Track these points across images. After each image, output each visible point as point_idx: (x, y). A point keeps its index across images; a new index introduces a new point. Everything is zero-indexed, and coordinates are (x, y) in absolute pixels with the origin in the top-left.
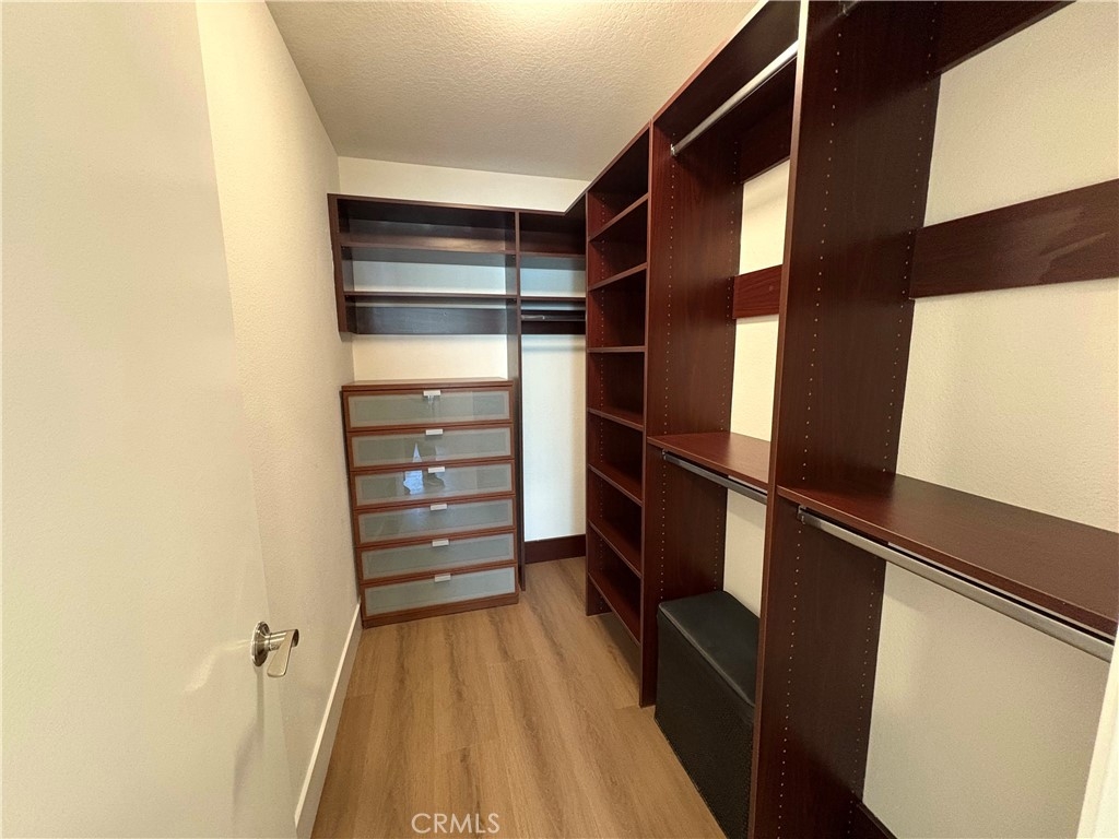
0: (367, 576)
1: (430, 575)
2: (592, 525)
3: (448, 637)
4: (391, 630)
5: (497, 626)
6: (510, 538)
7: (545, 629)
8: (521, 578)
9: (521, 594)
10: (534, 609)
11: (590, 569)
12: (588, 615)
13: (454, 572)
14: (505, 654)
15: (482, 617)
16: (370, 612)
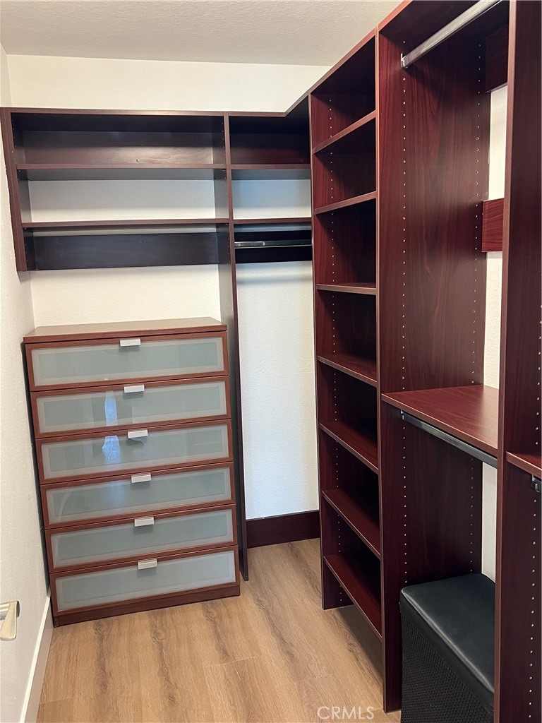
0: (58, 562)
1: (131, 562)
2: (327, 497)
3: (156, 635)
4: (87, 630)
5: (214, 622)
6: (228, 516)
7: (273, 626)
8: (242, 565)
9: (243, 584)
10: (259, 603)
11: (325, 552)
12: (325, 608)
13: (162, 557)
14: (225, 654)
15: (195, 611)
16: (63, 606)
